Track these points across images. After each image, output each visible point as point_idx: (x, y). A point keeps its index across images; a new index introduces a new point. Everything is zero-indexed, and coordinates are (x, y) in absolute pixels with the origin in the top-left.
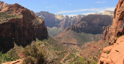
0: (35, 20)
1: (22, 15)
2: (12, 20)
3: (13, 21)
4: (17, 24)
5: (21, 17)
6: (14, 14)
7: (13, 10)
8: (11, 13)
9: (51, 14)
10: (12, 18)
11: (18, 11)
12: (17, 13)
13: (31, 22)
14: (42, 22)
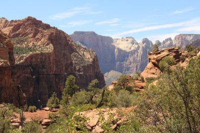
0: (75, 56)
1: (51, 45)
2: (31, 57)
3: (34, 60)
4: (43, 67)
5: (50, 48)
6: (31, 45)
7: (26, 34)
8: (23, 41)
9: (102, 38)
10: (31, 53)
11: (39, 36)
12: (38, 40)
13: (69, 62)
14: (91, 60)
